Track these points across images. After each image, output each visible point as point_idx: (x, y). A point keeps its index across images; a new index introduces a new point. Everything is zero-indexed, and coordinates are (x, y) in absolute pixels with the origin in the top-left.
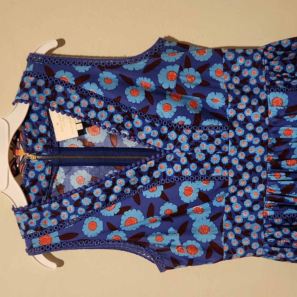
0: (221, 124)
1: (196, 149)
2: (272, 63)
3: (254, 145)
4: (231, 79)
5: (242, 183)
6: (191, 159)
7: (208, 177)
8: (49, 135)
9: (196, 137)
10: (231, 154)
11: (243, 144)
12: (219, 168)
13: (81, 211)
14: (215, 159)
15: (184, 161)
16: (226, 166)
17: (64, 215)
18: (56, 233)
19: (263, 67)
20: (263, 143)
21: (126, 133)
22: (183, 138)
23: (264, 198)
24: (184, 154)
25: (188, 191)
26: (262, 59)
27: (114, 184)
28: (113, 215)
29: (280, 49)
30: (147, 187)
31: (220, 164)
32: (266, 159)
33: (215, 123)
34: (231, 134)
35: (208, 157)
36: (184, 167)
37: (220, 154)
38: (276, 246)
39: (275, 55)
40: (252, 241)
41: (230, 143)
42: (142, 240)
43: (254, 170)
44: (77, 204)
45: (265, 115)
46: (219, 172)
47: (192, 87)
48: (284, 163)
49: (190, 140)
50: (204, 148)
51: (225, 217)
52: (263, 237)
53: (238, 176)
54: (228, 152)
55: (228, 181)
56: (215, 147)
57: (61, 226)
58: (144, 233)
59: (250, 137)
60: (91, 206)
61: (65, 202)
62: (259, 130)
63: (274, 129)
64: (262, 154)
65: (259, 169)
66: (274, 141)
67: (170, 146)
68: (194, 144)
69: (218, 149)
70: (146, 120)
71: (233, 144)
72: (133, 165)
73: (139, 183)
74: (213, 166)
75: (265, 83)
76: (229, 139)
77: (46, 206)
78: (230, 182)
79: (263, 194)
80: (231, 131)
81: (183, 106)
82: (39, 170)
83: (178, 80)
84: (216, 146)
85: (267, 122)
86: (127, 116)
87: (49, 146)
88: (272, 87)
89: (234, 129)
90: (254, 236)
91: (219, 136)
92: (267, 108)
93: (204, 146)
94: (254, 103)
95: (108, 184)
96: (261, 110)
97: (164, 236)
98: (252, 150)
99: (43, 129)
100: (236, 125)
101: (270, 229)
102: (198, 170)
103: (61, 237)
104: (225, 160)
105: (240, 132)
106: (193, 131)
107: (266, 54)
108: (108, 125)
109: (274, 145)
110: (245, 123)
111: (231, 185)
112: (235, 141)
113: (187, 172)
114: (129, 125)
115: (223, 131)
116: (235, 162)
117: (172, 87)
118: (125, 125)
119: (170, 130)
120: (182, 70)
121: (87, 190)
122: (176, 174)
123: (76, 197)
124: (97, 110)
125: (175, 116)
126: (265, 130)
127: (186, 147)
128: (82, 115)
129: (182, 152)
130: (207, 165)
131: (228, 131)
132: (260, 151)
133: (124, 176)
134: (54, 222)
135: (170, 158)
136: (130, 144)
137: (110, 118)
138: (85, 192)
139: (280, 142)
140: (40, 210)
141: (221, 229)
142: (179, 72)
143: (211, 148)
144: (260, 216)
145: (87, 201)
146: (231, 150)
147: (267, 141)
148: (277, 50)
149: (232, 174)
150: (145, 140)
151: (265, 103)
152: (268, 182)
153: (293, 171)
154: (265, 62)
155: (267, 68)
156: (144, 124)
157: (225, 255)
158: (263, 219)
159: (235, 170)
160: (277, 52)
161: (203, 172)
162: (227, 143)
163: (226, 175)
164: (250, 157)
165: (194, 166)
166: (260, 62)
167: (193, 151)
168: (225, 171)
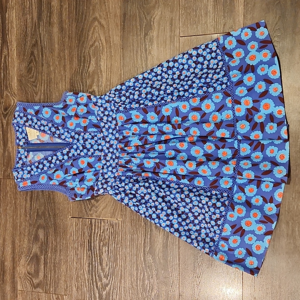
0: (96, 130)
2: (114, 99)
3: (112, 140)
4: (99, 109)
5: (108, 158)
6: (84, 147)
7: (92, 156)
8: (26, 138)
9: (86, 137)
10: (103, 144)
11: (108, 139)
12: (97, 151)
13: (39, 170)
14: (96, 147)
15: (81, 148)
17: (32, 173)
18: (29, 181)
19: (111, 102)
20: (116, 139)
21: (56, 136)
22: (81, 138)
23: (118, 166)
24: (81, 145)
25: (83, 162)
26: (109, 98)
27: (52, 159)
28: (51, 173)
29: (117, 91)
30: (67, 161)
31: (98, 149)
32: (118, 147)
33: (94, 130)
34: (102, 135)
35: (92, 146)
36: (81, 151)
37: (97, 145)
38: (118, 190)
39: (115, 95)
40: (108, 186)
41: (102, 139)
42: (64, 184)
43: (113, 152)
44: (37, 167)
45: (116, 125)
46: (97, 153)
47: (82, 114)
48: (126, 148)
49: (83, 138)
50: (90, 142)
51: (100, 175)
52: (113, 185)
53: (106, 155)
54: (101, 143)
56: (94, 141)
57: (32, 178)
58: (66, 181)
59: (110, 136)
60: (43, 169)
61: (33, 166)
62: (114, 132)
63: (121, 132)
64: (116, 144)
65: (115, 151)
66: (122, 138)
67: (76, 141)
68: (85, 140)
69: (96, 142)
70: (65, 129)
71: (103, 140)
72: (60, 150)
73: (63, 159)
74: (95, 150)
75: (114, 109)
76: (101, 137)
77: (25, 168)
78: (102, 158)
79: (117, 164)
80: (101, 133)
81: (79, 123)
82: (22, 153)
83: (76, 111)
84: (95, 141)
85: (118, 128)
86: (57, 128)
87: (26, 143)
88: (118, 111)
89: (103, 132)
90: (109, 184)
91: (96, 136)
92: (117, 121)
93: (89, 141)
94: (110, 119)
95: (50, 158)
96: (114, 122)
97: (73, 183)
98: (112, 142)
99: (24, 135)
100: (104, 130)
101: (117, 182)
103: (31, 183)
104: (100, 147)
105: (106, 134)
106: (85, 134)
107: (110, 95)
108: (49, 132)
109: (121, 139)
110: (109, 129)
111: (103, 159)
112: (104, 138)
113: (82, 154)
114: (58, 132)
115: (98, 133)
116: (105, 148)
117: (73, 115)
118: (56, 132)
119: (76, 133)
120: (79, 107)
121: (41, 161)
122: (78, 154)
123: (36, 164)
124: (44, 126)
125: (75, 128)
127: (82, 141)
128: (38, 129)
129: (80, 144)
130: (92, 150)
131: (100, 133)
132: (115, 142)
133: (56, 155)
134: (29, 176)
135: (75, 147)
136: (59, 141)
137: (50, 129)
138: (40, 162)
139: (125, 137)
140: (23, 170)
141: (97, 180)
142: (77, 108)
143: (93, 142)
144: (116, 175)
145: (41, 166)
146: (103, 143)
147: (118, 138)
148: (115, 92)
149: (103, 154)
150: (65, 139)
151: (115, 119)
152: (119, 158)
153: (131, 152)
154: (111, 99)
155: (113, 102)
156: (65, 131)
157: (95, 192)
158: (117, 177)
159: (104, 152)
160: (116, 93)
161: (90, 153)
162: (100, 139)
163: (100, 155)
164: (111, 146)
165: (85, 151)
166: (109, 100)
167: (85, 144)
168: (100, 153)
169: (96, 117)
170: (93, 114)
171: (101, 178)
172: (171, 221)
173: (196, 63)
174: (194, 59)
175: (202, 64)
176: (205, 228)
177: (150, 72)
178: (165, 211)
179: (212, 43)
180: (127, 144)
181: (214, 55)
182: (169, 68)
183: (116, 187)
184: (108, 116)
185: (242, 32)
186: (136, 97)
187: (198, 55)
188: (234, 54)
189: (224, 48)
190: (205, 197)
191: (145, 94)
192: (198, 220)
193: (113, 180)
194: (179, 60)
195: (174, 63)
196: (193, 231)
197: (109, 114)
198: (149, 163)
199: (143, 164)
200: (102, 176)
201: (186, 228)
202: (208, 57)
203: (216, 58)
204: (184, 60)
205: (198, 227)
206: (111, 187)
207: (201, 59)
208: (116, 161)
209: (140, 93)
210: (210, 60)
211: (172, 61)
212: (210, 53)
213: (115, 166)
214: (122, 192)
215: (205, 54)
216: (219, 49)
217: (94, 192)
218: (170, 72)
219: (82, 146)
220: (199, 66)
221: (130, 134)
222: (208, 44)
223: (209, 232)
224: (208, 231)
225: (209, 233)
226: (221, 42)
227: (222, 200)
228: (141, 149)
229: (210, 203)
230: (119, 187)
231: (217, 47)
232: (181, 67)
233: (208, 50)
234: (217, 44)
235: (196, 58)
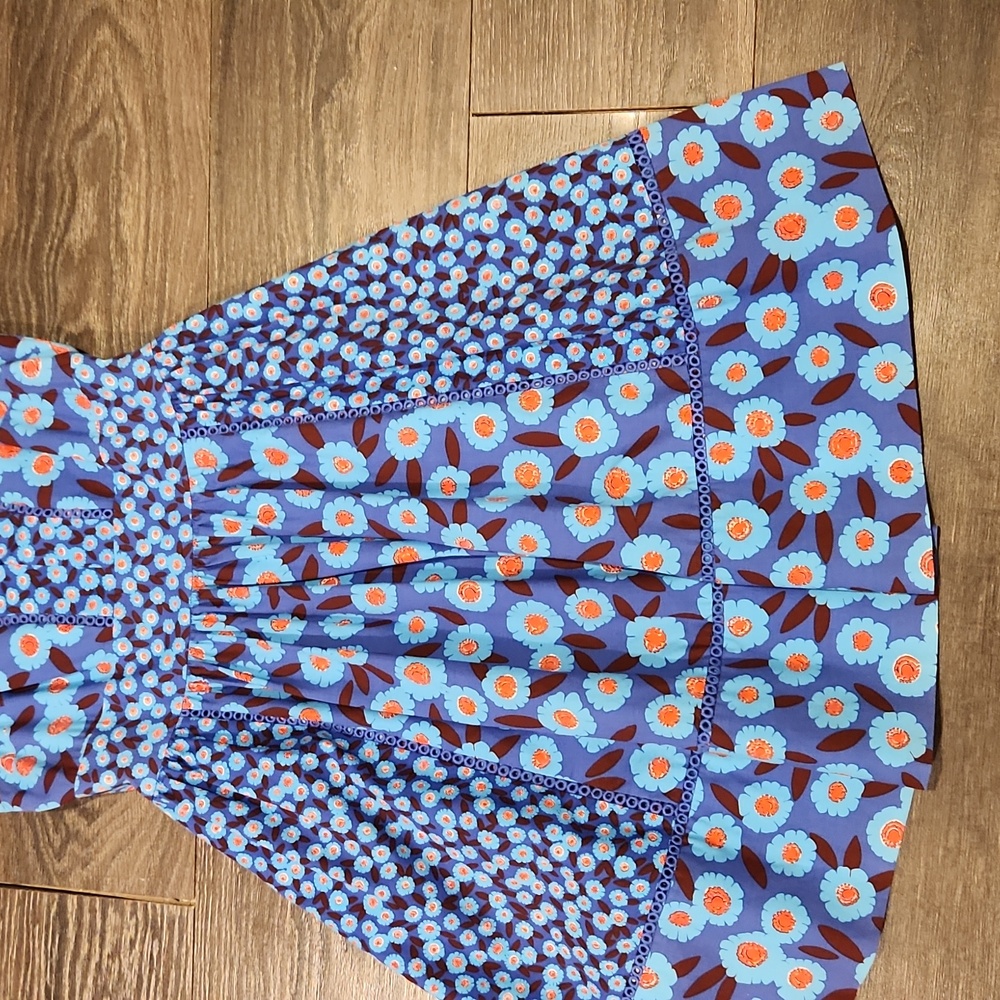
1: (48, 558)
2: (176, 374)
3: (163, 551)
4: (109, 413)
5: (143, 632)
6: (38, 579)
7: (72, 618)
9: (47, 533)
10: (120, 570)
11: (143, 549)
12: (95, 599)
14: (89, 580)
15: (24, 582)
16: (110, 596)
19: (159, 386)
20: (182, 549)
22: (24, 536)
23: (185, 668)
24: (24, 568)
25: (30, 645)
26: (152, 371)
29: (187, 340)
31: (99, 591)
32: (188, 585)
33: (86, 503)
34: (118, 528)
35: (73, 576)
36: (24, 595)
37: (96, 569)
38: (181, 779)
39: (179, 356)
40: (137, 759)
41: (116, 547)
43: (165, 605)
45: (183, 487)
46: (96, 607)
47: (30, 434)
48: (222, 594)
49: (36, 538)
50: (64, 557)
51: (106, 705)
52: (162, 756)
53: (133, 618)
54: (113, 566)
55: (111, 628)
56: (84, 555)
59: (155, 534)
62: (174, 518)
63: (203, 518)
64: (180, 570)
65: (175, 603)
66: (207, 545)
67: (2, 550)
68: (44, 548)
69: (90, 560)
71: (122, 549)
74: (84, 594)
75: (175, 418)
76: (114, 537)
78: (117, 629)
79: (181, 659)
80: (116, 520)
81: (16, 470)
83: (7, 417)
84: (87, 552)
85: (188, 503)
88: (190, 427)
89: (121, 516)
90: (145, 750)
91: (91, 531)
92: (184, 472)
93: (62, 552)
94: (155, 461)
96: (173, 475)
98: (161, 561)
100: (128, 506)
101: (180, 742)
102: (51, 602)
105: (136, 523)
106: (42, 520)
107: (158, 357)
109: (204, 553)
110: (149, 502)
111: (119, 636)
112: (126, 543)
113: (29, 607)
115: (100, 520)
116: (129, 587)
119: (3, 516)
120: (18, 398)
122: (10, 609)
126: (184, 519)
127: (27, 553)
129: (21, 563)
130: (72, 594)
131: (111, 522)
132: (174, 564)
139: (217, 545)
141: (91, 728)
142: (13, 402)
143: (77, 556)
144: (176, 710)
146: (121, 561)
147: (190, 545)
148: (181, 343)
149: (120, 611)
151: (178, 462)
152: (192, 635)
153: (243, 610)
154: (160, 375)
155: (169, 387)
157: (77, 782)
158: (178, 717)
159: (128, 605)
160: (182, 349)
161: (62, 607)
162: (109, 545)
163: (109, 615)
164: (158, 578)
165: (43, 595)
166: (150, 378)
167: (42, 562)
168: (108, 607)
169: (94, 450)
170: (82, 435)
171: (108, 718)
172: (412, 927)
173: (542, 234)
174: (534, 216)
175: (568, 241)
176: (560, 961)
177: (336, 266)
178: (386, 883)
179: (612, 153)
180: (228, 574)
181: (618, 203)
182: (419, 250)
183: (172, 764)
184: (147, 445)
185: (744, 107)
186: (272, 372)
187: (551, 202)
188: (708, 204)
189: (665, 178)
190: (565, 829)
191: (313, 360)
192: (532, 924)
193: (162, 728)
194: (468, 218)
195: (445, 230)
196: (508, 972)
197: (150, 441)
198: (320, 664)
199: (297, 667)
200: (112, 708)
201: (478, 958)
202: (596, 212)
203: (627, 218)
204: (486, 219)
205: (529, 956)
206: (152, 764)
207: (561, 220)
208: (179, 645)
209: (290, 355)
210: (602, 224)
211: (437, 221)
212: (605, 195)
213: (174, 670)
214: (197, 791)
215: (579, 195)
216: (645, 180)
217: (73, 782)
218: (427, 269)
219: (27, 572)
220: (554, 249)
221: (244, 532)
222: (594, 156)
223: (577, 977)
224: (573, 975)
225: (579, 983)
226: (653, 147)
227: (639, 847)
228: (287, 602)
229: (587, 861)
230: (187, 767)
231: (636, 169)
232: (473, 249)
233: (596, 183)
234: (637, 157)
235: (541, 214)
